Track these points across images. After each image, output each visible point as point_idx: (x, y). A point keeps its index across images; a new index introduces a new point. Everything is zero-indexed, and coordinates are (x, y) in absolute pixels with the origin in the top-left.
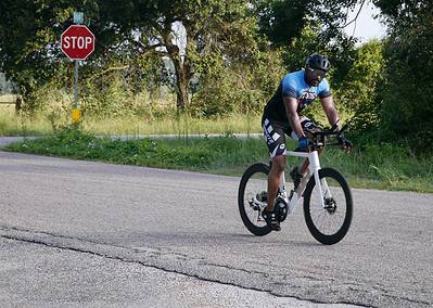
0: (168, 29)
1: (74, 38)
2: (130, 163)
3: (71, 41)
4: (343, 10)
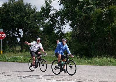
0: (19, 31)
1: (1, 34)
2: (16, 62)
4: (62, 26)
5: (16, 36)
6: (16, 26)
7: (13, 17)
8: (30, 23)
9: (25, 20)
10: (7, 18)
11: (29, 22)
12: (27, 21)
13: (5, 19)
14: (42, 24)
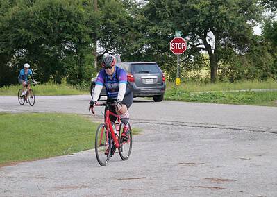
0: (206, 35)
1: (176, 44)
3: (175, 45)
5: (199, 46)
6: (201, 24)
7: (196, 6)
8: (232, 19)
9: (222, 11)
10: (182, 7)
11: (231, 17)
12: (225, 13)
13: (178, 10)
14: (259, 20)
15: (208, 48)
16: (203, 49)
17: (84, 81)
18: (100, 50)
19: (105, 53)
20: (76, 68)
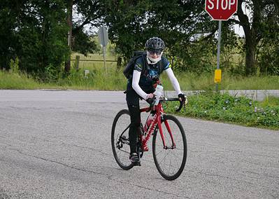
3: (215, 2)
15: (243, 20)
16: (237, 22)
17: (51, 65)
18: (77, 17)
19: (85, 23)
20: (38, 44)
